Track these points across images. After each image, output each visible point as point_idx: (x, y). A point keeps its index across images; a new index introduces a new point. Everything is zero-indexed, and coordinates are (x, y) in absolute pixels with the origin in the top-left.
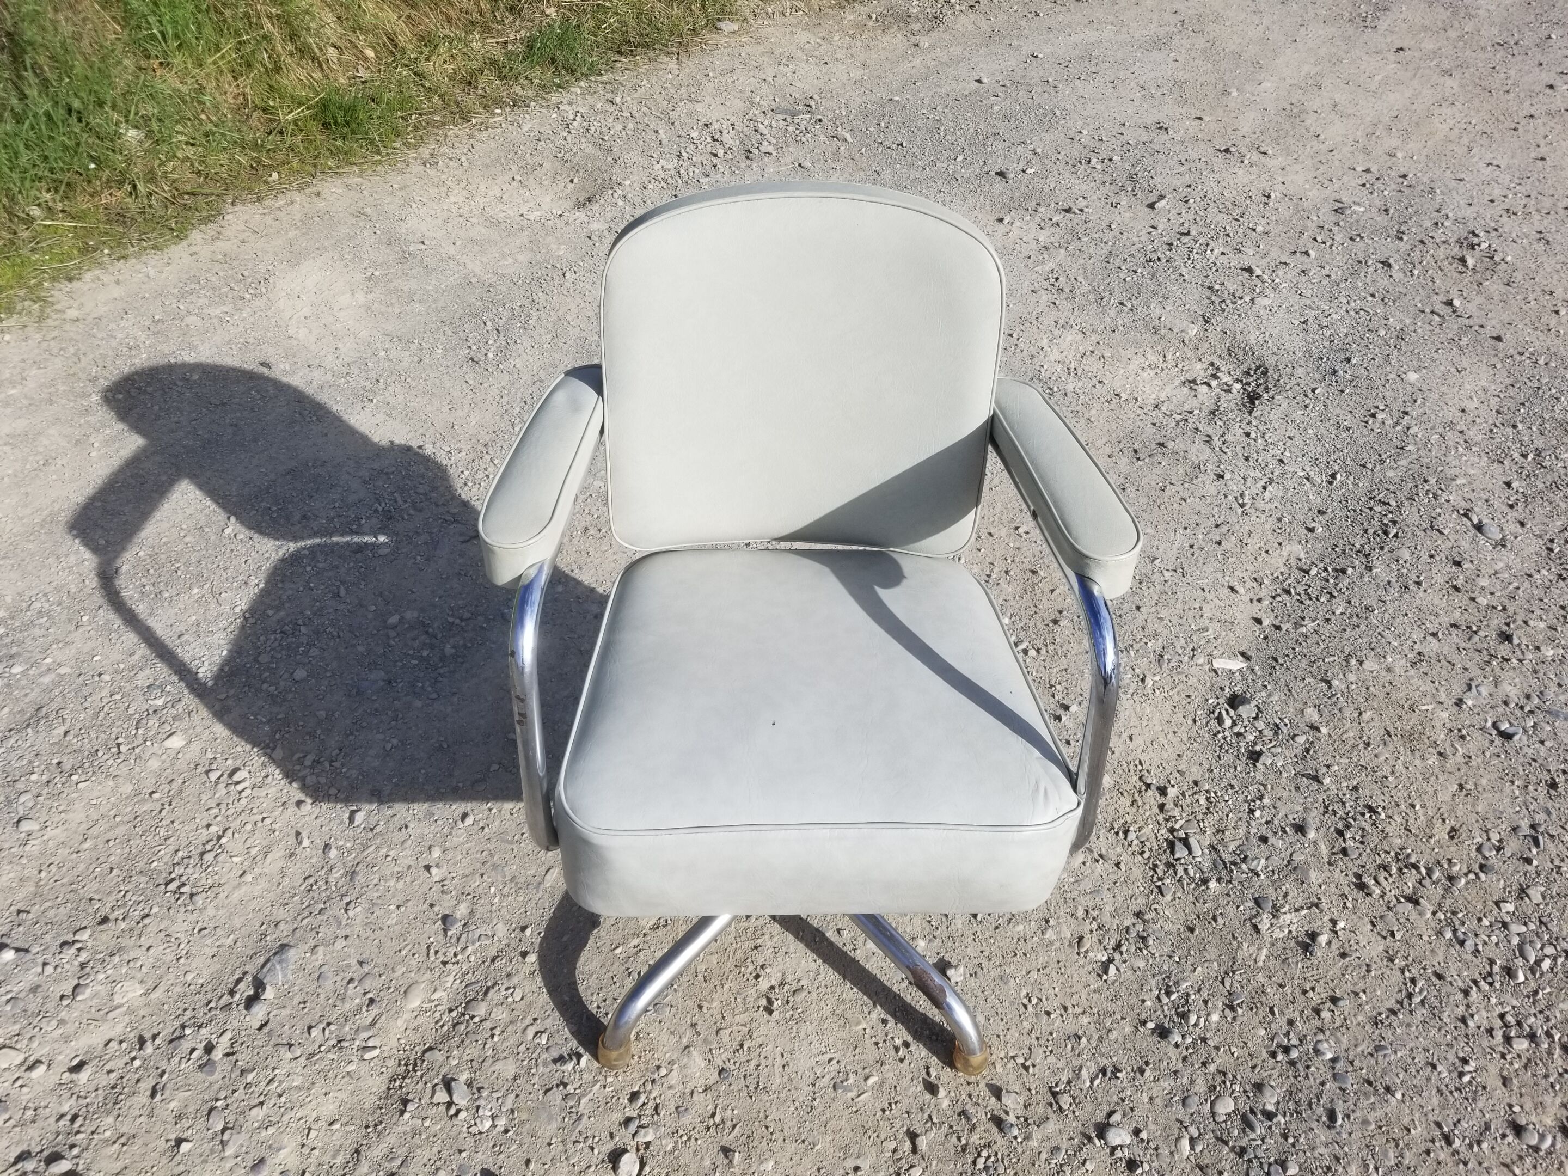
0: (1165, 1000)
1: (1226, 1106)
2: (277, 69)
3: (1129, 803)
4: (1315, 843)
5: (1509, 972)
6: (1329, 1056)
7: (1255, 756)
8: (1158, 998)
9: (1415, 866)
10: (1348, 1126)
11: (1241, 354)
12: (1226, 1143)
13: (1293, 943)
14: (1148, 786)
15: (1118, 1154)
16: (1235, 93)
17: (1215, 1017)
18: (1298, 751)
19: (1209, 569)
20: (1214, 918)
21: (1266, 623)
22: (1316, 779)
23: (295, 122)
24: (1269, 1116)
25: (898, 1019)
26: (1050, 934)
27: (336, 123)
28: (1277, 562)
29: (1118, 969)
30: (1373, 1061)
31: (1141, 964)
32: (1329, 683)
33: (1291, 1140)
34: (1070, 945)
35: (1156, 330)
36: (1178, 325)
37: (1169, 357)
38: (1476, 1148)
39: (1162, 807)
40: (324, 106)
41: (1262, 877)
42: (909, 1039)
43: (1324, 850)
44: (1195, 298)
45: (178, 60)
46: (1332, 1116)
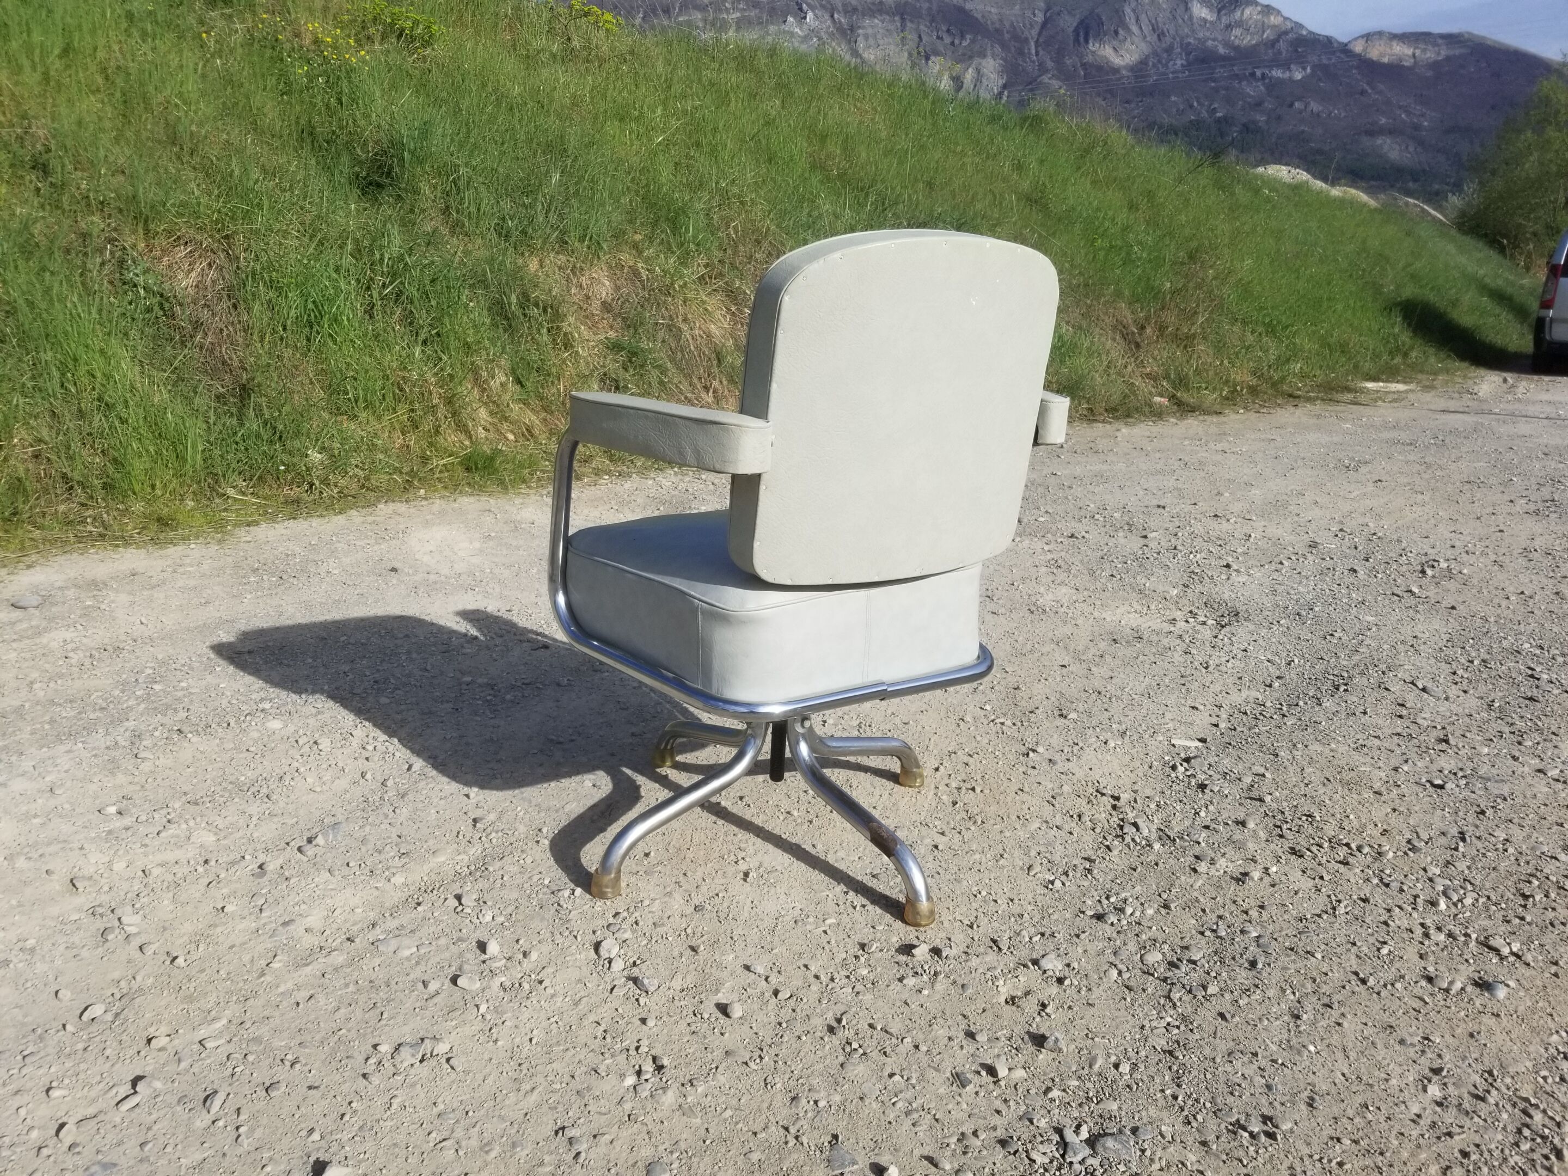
0: (1105, 902)
1: (1154, 957)
2: (437, 432)
3: (1084, 803)
4: (1255, 831)
5: (1434, 904)
6: (1255, 934)
7: (1202, 787)
8: (1099, 901)
9: (1347, 845)
10: (1268, 970)
11: (1216, 606)
12: (1153, 975)
13: (1228, 878)
14: (1103, 794)
15: (1050, 973)
16: (1227, 494)
17: (1150, 912)
18: (1245, 786)
19: (1173, 697)
20: (1157, 864)
21: (1222, 725)
22: (1261, 800)
23: (444, 465)
24: (1194, 962)
25: (857, 891)
26: (1002, 862)
27: (477, 468)
28: (1237, 698)
29: (1063, 884)
30: (1296, 939)
31: (1086, 883)
32: (1277, 756)
33: (1213, 974)
34: (1021, 868)
35: (1141, 592)
36: (1160, 588)
37: (1153, 607)
38: (1389, 987)
39: (1114, 807)
40: (468, 458)
41: (1203, 844)
42: (865, 901)
43: (1262, 835)
44: (1176, 576)
45: (363, 415)
46: (1253, 964)
